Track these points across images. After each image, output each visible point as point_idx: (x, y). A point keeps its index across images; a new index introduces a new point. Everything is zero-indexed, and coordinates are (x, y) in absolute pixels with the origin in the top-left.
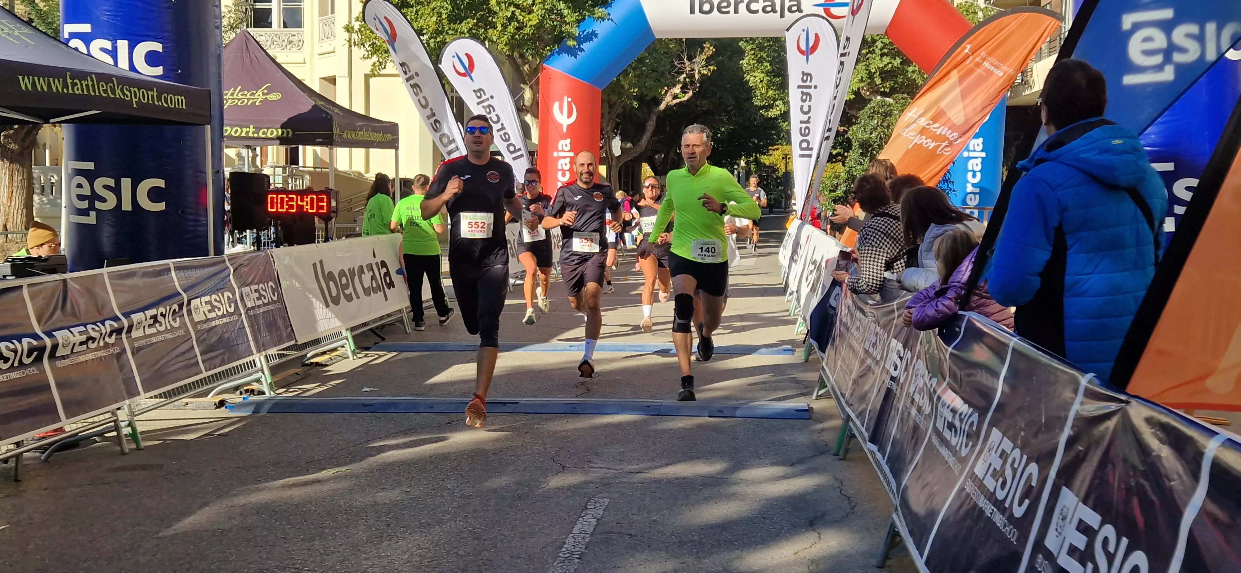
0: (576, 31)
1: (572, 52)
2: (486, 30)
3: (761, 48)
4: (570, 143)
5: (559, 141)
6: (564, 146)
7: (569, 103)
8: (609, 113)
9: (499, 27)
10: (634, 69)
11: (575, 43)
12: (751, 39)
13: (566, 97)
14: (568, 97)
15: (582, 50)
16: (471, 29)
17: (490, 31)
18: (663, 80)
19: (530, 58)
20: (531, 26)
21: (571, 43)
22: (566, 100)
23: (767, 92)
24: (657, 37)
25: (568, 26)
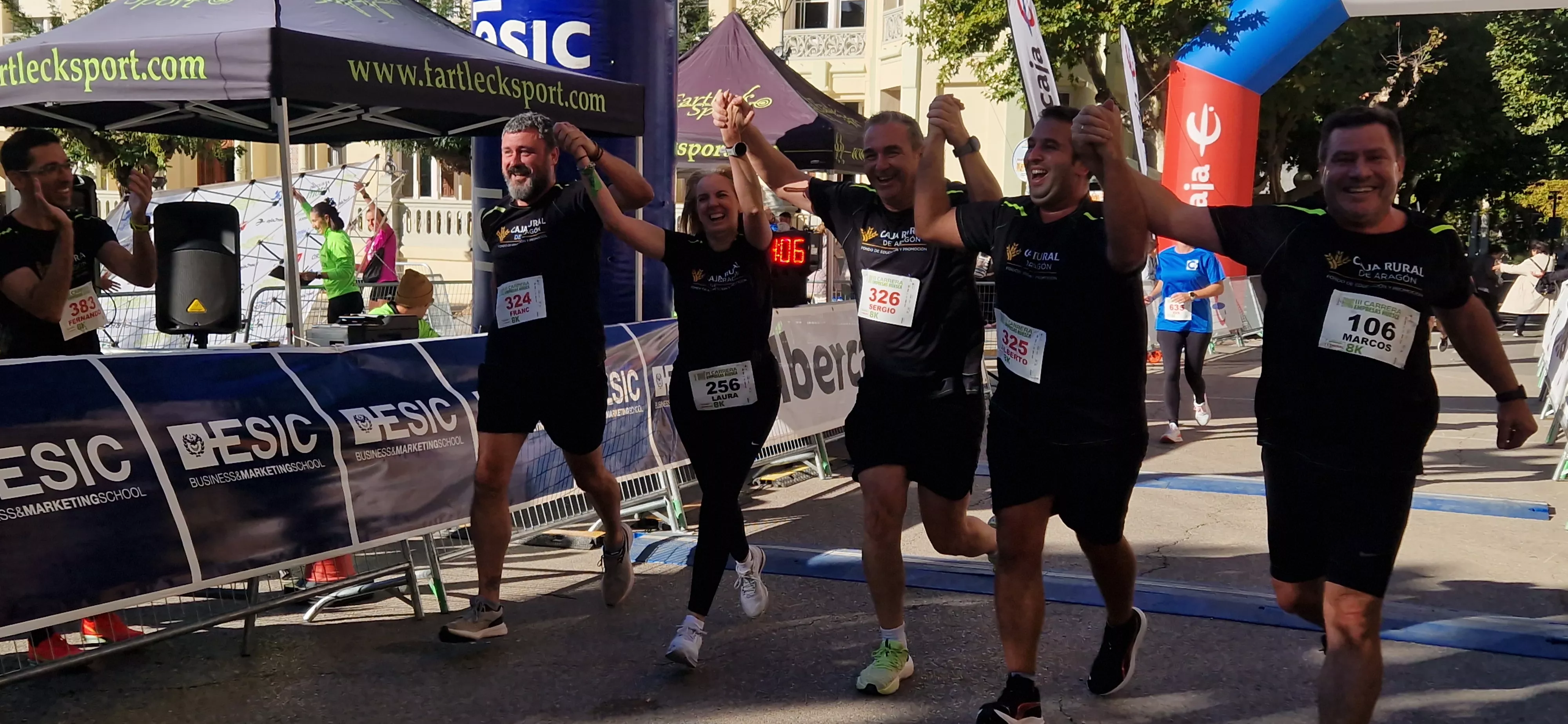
0: (1230, 13)
1: (1220, 42)
2: (1096, 15)
3: (1521, 30)
4: (1209, 171)
5: (1192, 169)
6: (1200, 175)
7: (1210, 114)
8: (1278, 131)
9: (1116, 10)
10: (1317, 65)
11: (1224, 29)
12: (1505, 14)
13: (1206, 106)
14: (1208, 107)
15: (1236, 39)
16: (1075, 14)
17: (1102, 15)
18: (1361, 81)
19: (1158, 52)
20: (1160, 6)
21: (1219, 29)
22: (1206, 110)
23: (1528, 96)
24: (1351, 16)
25: (1214, 5)
